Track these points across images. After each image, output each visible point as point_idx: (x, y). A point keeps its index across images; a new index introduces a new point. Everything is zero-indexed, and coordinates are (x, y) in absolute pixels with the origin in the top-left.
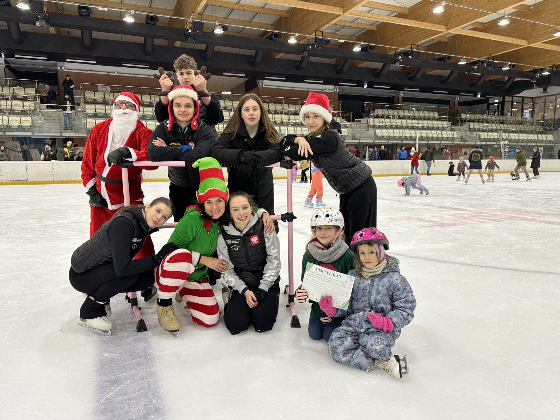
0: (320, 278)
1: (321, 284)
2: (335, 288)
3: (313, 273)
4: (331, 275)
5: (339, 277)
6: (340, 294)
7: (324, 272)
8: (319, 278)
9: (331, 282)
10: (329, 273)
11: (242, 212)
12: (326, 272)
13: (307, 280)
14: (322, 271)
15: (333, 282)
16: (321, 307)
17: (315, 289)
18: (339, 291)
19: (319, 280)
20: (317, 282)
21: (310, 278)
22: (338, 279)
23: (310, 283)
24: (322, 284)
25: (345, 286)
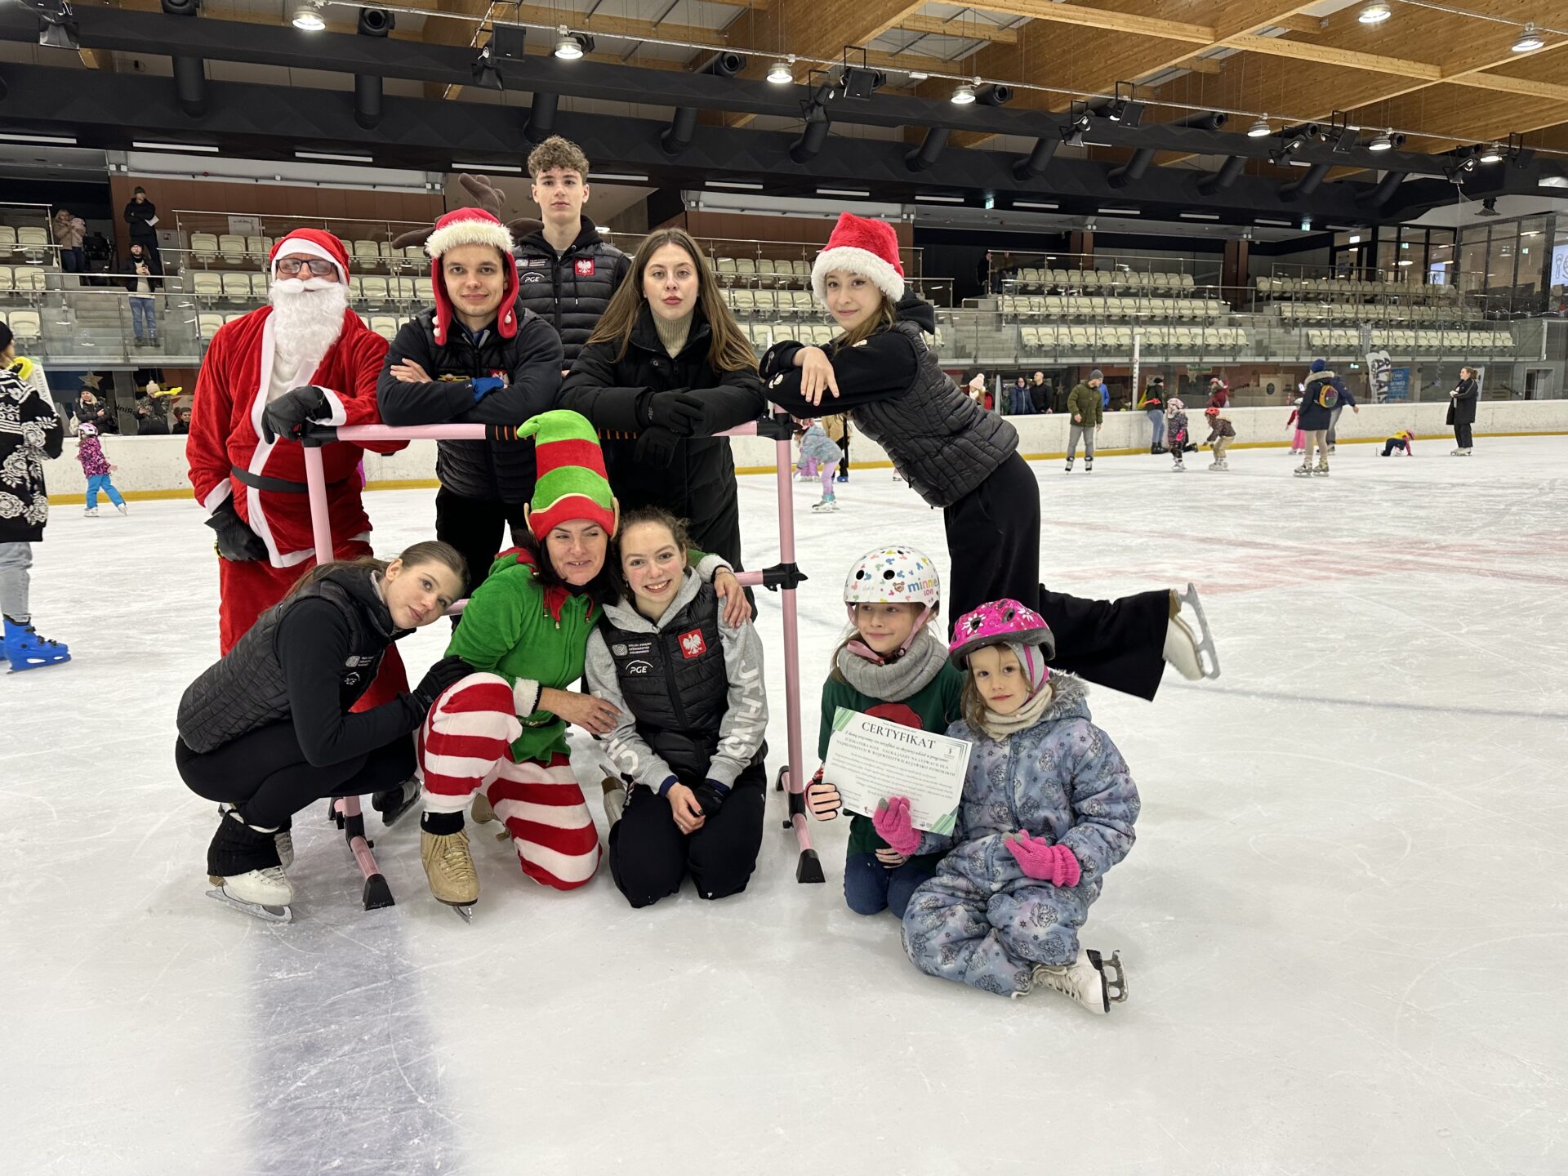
0: (876, 751)
1: (878, 765)
2: (917, 776)
3: (853, 738)
4: (904, 740)
5: (928, 744)
6: (932, 790)
7: (885, 732)
8: (872, 750)
9: (906, 760)
10: (899, 736)
11: (655, 567)
12: (892, 734)
13: (837, 757)
14: (879, 730)
15: (910, 760)
16: (880, 830)
17: (862, 782)
18: (928, 784)
19: (870, 756)
20: (867, 762)
21: (847, 751)
22: (926, 750)
23: (845, 765)
24: (881, 766)
25: (945, 770)
